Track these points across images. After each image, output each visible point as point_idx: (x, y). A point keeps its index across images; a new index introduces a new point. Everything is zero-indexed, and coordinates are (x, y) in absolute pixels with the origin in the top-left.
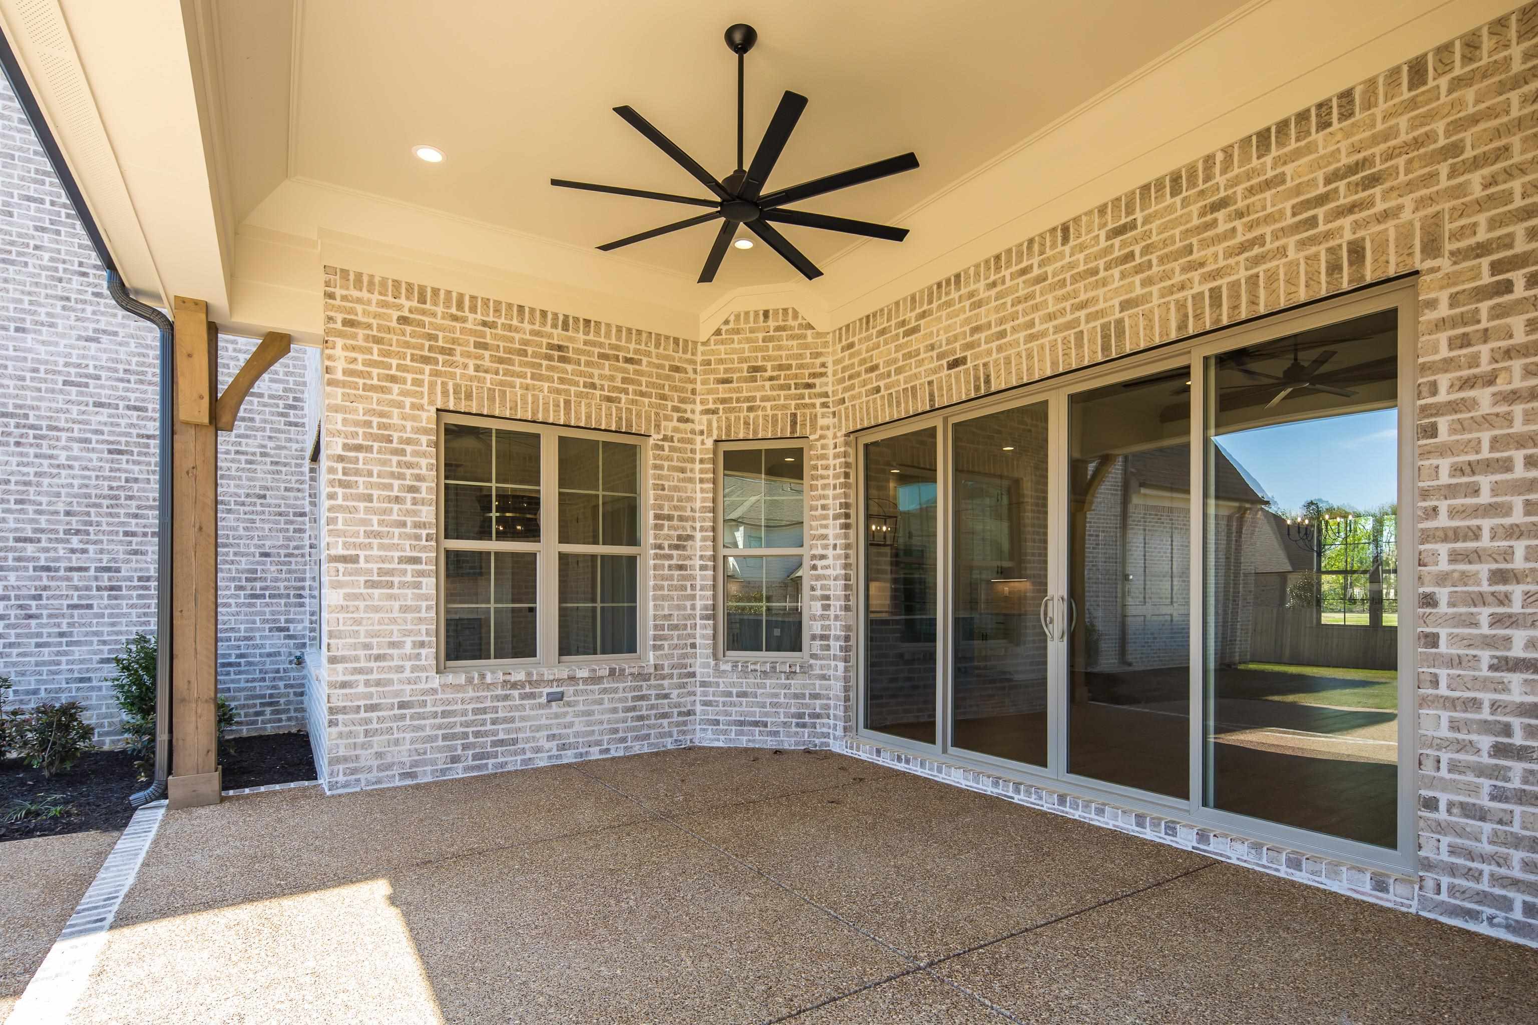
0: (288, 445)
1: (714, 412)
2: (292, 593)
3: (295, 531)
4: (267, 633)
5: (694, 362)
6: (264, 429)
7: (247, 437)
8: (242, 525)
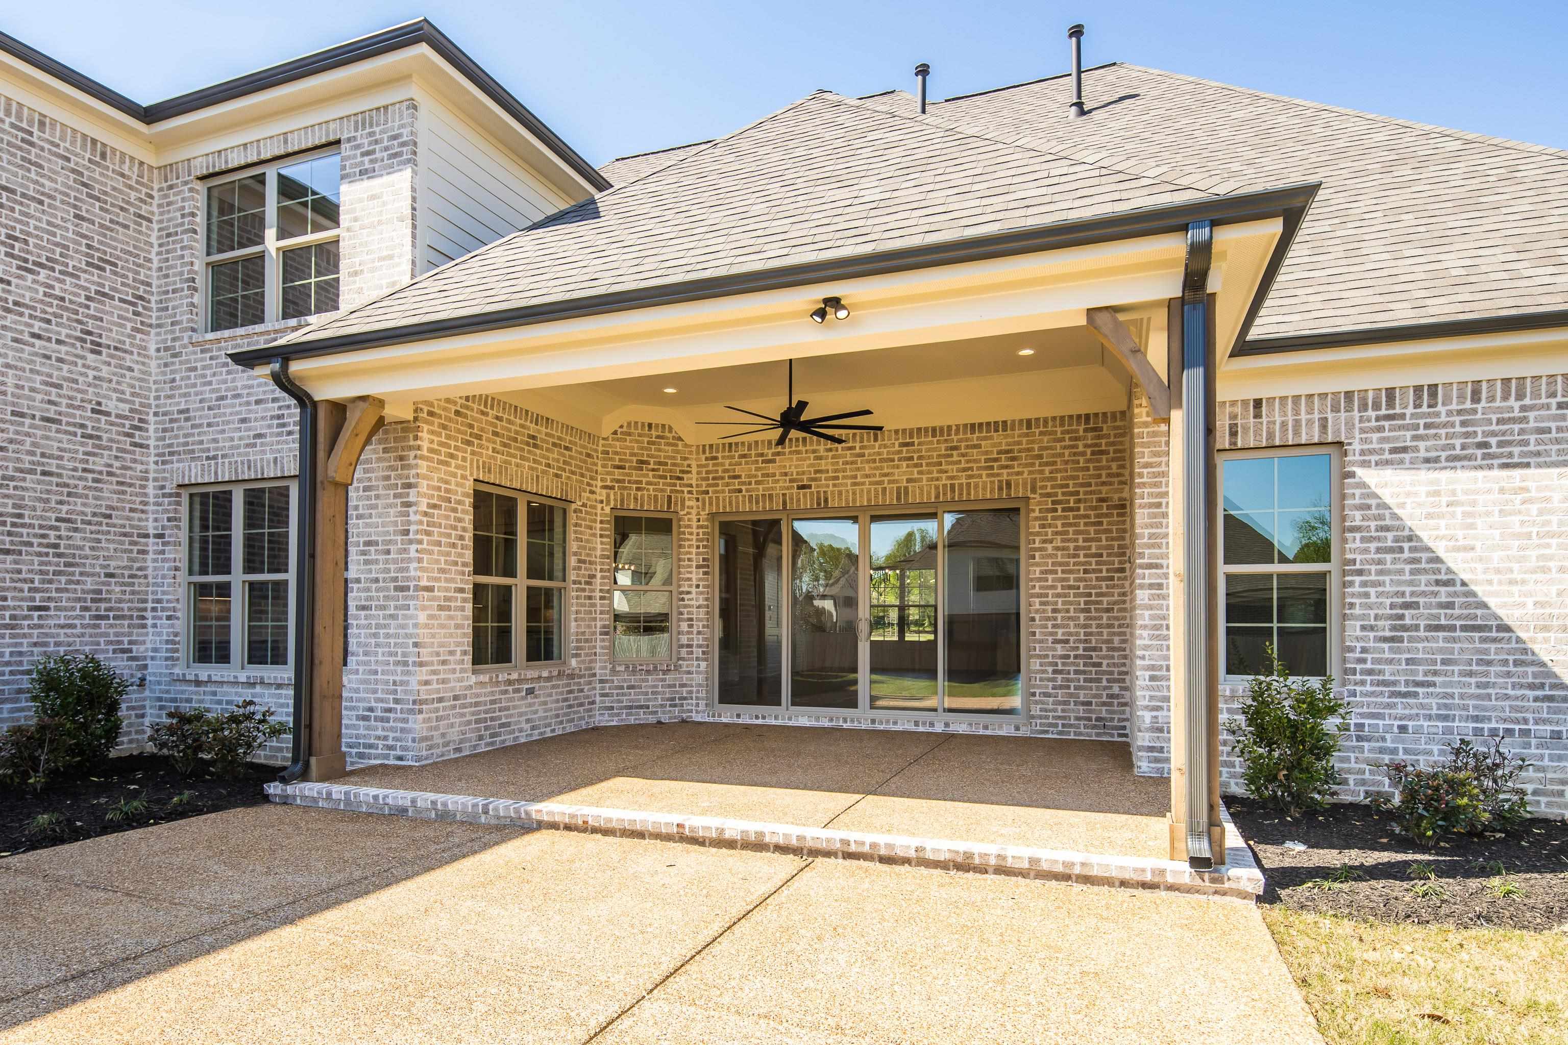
0: (133, 465)
1: (612, 488)
2: (135, 614)
3: (139, 552)
4: (110, 655)
5: (596, 451)
6: (110, 449)
7: (94, 455)
8: (88, 544)
